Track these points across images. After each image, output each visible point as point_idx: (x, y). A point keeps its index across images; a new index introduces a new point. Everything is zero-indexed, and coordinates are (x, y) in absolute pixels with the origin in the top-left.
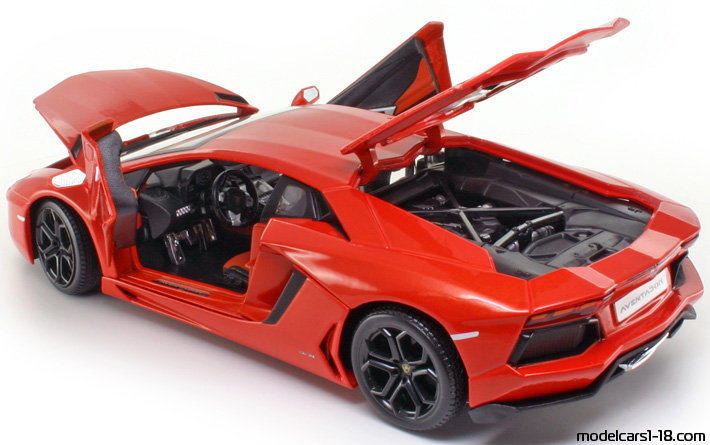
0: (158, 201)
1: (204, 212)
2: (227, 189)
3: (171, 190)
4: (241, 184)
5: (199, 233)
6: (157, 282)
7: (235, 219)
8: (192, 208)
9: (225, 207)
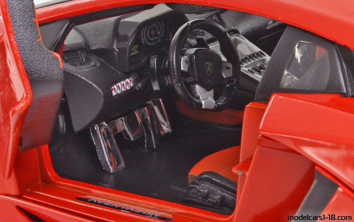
0: (83, 71)
1: (156, 87)
2: (192, 51)
3: (103, 53)
4: (211, 41)
5: (144, 121)
6: (86, 200)
7: (206, 98)
8: (135, 82)
9: (189, 80)
